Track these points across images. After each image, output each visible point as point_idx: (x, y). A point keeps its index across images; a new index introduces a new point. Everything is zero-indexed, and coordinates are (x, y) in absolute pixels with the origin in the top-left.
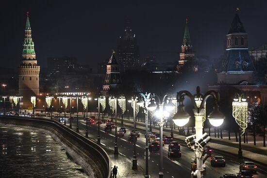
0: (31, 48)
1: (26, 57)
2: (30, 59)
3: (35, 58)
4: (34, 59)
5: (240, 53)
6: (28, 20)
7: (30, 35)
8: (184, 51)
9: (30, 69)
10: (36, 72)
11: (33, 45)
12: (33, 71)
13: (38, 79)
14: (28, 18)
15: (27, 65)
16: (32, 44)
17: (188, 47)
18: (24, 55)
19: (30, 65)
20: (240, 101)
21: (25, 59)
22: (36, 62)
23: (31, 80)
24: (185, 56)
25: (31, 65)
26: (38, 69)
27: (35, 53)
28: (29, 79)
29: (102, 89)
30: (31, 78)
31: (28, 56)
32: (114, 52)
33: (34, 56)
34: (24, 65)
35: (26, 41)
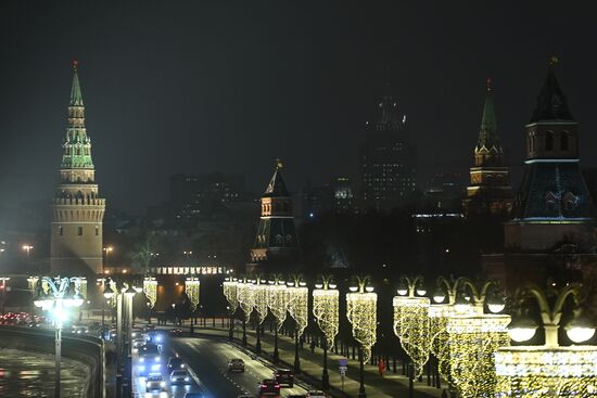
0: (82, 152)
1: (69, 175)
2: (79, 182)
3: (93, 179)
4: (89, 182)
5: (557, 170)
6: (76, 82)
7: (82, 121)
8: (481, 162)
9: (80, 205)
10: (95, 215)
11: (89, 146)
12: (86, 211)
13: (100, 232)
14: (76, 75)
15: (71, 197)
16: (85, 143)
17: (492, 153)
18: (63, 172)
19: (80, 195)
20: (412, 294)
21: (68, 181)
22: (95, 189)
23: (80, 234)
24: (483, 176)
25: (82, 197)
26: (101, 206)
27: (92, 166)
28: (77, 232)
29: (248, 259)
30: (81, 229)
31: (75, 174)
32: (280, 165)
33: (90, 173)
34: (64, 195)
35: (71, 135)
